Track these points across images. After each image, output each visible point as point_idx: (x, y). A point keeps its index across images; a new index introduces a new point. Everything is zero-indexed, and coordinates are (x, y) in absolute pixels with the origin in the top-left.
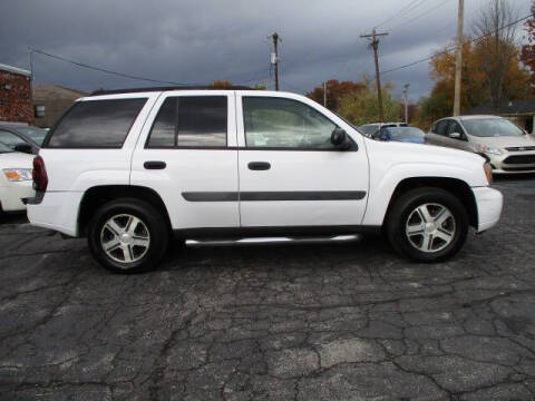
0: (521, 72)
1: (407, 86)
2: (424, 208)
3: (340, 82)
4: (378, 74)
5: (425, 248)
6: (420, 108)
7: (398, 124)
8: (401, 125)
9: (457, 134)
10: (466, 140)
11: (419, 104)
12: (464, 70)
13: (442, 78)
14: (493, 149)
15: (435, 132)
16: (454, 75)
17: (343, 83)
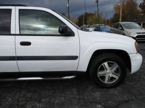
0: (138, 10)
1: (106, 14)
2: (106, 64)
3: (88, 13)
4: (98, 10)
5: (106, 82)
6: (110, 20)
7: (103, 25)
8: (104, 25)
9: (121, 28)
10: (123, 30)
11: (110, 19)
12: (123, 10)
13: (116, 12)
14: (132, 33)
15: (114, 27)
16: (120, 11)
17: (89, 14)
